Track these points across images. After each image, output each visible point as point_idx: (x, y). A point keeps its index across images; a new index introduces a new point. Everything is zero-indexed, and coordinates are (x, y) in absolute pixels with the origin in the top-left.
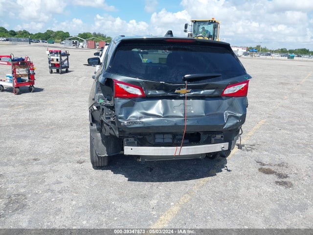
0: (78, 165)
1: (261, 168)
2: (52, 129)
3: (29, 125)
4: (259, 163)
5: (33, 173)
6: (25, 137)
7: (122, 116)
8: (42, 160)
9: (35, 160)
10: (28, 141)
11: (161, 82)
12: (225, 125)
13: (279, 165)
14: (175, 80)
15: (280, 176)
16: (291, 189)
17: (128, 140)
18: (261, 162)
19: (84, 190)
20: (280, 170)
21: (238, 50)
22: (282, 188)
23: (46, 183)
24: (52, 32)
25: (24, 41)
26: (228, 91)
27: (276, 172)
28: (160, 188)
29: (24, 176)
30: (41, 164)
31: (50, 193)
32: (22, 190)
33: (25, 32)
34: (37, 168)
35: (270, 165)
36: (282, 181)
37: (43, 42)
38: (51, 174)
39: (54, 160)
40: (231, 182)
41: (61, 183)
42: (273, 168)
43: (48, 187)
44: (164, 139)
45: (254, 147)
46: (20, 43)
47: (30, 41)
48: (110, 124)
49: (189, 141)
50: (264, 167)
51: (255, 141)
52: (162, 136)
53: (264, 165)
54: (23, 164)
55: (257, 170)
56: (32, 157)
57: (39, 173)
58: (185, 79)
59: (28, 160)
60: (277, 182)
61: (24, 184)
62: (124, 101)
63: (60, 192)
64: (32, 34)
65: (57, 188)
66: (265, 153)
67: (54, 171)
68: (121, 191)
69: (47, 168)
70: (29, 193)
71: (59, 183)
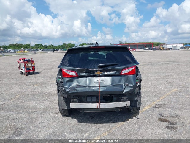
0: (55, 114)
1: (160, 118)
2: (49, 96)
3: (38, 94)
4: (160, 115)
5: (32, 118)
6: (34, 100)
7: (67, 87)
8: (38, 112)
9: (35, 111)
10: (35, 102)
11: (86, 69)
12: (124, 91)
13: (173, 117)
14: (93, 67)
15: (171, 123)
16: (175, 131)
17: (73, 100)
18: (161, 115)
19: (53, 127)
20: (172, 120)
21: (177, 46)
22: (169, 130)
23: (36, 123)
24: (66, 44)
25: (51, 50)
26: (124, 72)
27: (169, 121)
28: (94, 127)
29: (27, 119)
30: (37, 113)
31: (36, 128)
32: (23, 126)
33: (52, 46)
34: (34, 115)
35: (167, 116)
36: (171, 126)
37: (61, 50)
38: (40, 119)
39: (44, 112)
40: (137, 126)
41: (43, 123)
42: (168, 119)
43: (36, 125)
44: (92, 99)
45: (161, 106)
46: (49, 51)
47: (54, 50)
48: (62, 91)
49: (106, 100)
50: (162, 118)
51: (163, 102)
52: (90, 98)
53: (163, 116)
54: (29, 113)
55: (157, 119)
56: (34, 110)
57: (34, 118)
58: (98, 67)
59: (32, 111)
60: (167, 127)
61: (25, 123)
62: (67, 79)
63: (41, 128)
64: (55, 46)
65: (40, 125)
66: (168, 109)
67: (42, 117)
68: (72, 128)
69: (39, 116)
70: (26, 128)
71: (42, 123)
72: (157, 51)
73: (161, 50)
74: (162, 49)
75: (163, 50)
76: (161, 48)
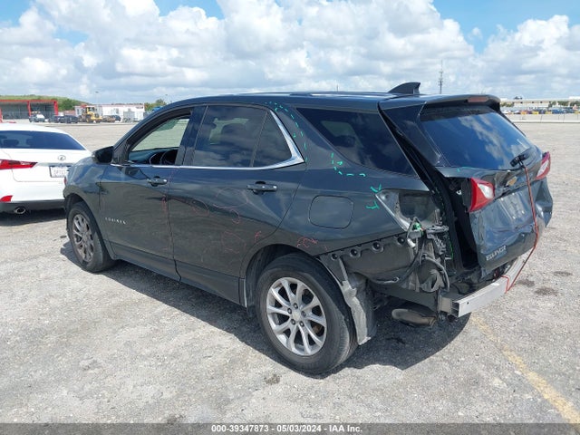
21: (129, 110)
72: (79, 124)
73: (92, 122)
74: (93, 118)
75: (98, 121)
76: (90, 115)
